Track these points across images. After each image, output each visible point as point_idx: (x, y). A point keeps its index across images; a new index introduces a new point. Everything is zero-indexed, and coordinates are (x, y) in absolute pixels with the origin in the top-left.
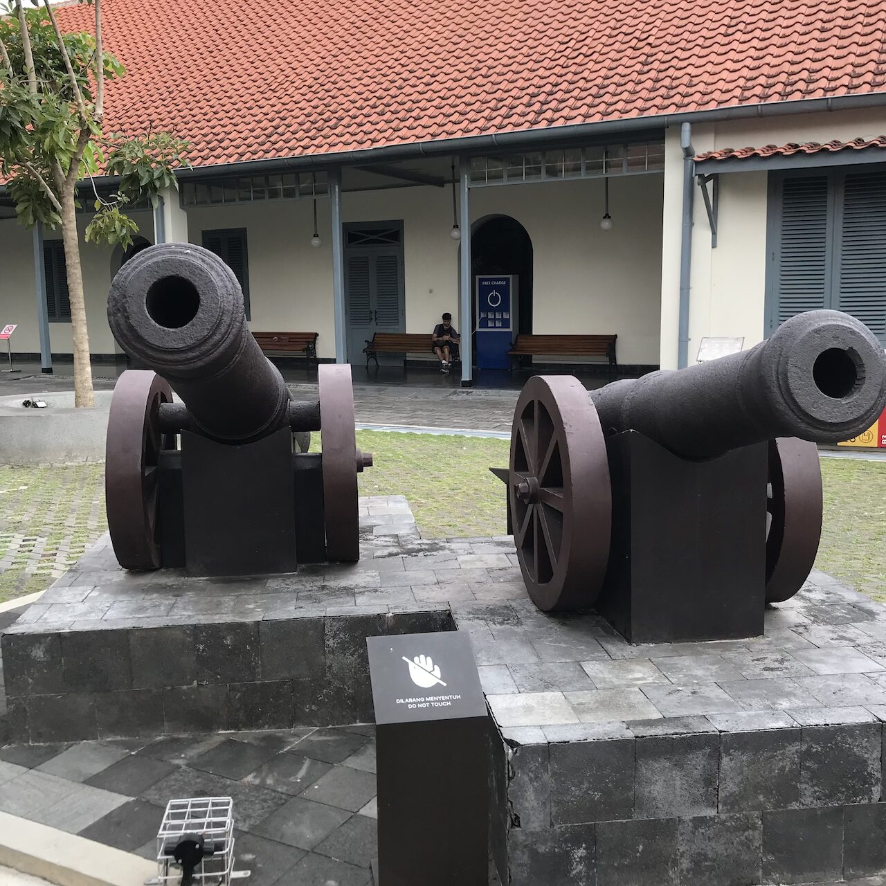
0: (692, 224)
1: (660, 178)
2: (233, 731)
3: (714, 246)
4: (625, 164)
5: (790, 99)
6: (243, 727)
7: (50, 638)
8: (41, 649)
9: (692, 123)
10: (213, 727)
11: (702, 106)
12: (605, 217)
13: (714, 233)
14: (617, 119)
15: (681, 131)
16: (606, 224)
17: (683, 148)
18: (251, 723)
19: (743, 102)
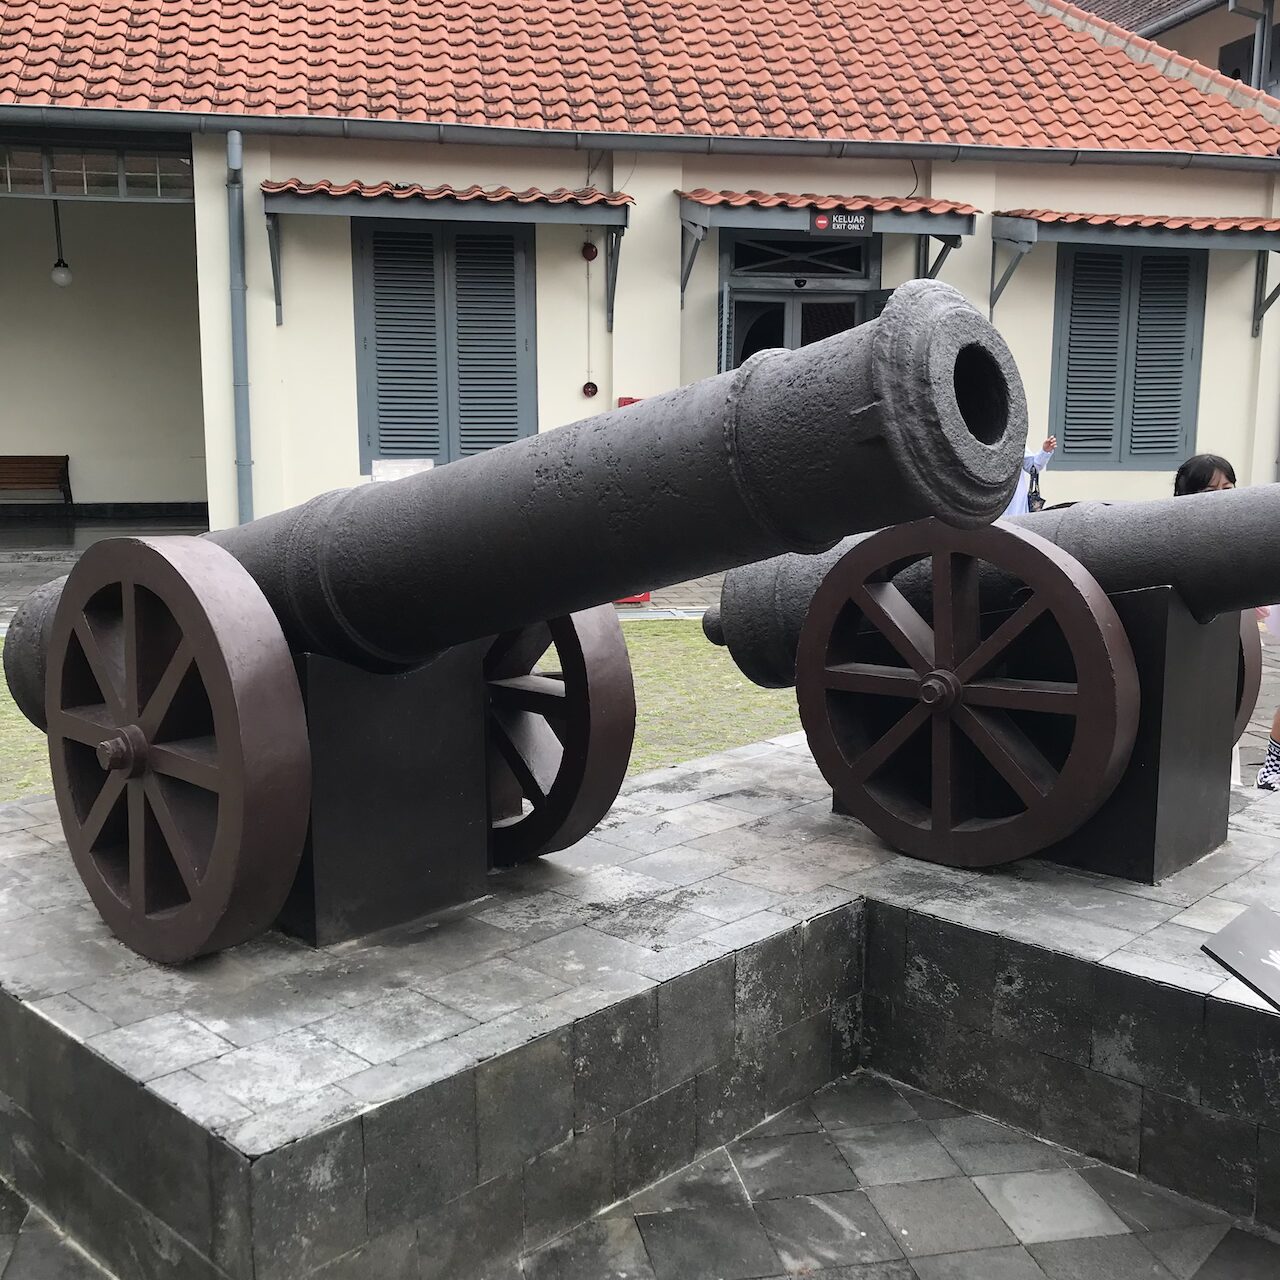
0: (245, 288)
1: (188, 213)
2: (618, 1203)
3: (279, 323)
4: (122, 182)
5: (381, 117)
6: (632, 1188)
7: (343, 1134)
8: (327, 1164)
9: (244, 132)
10: (592, 1207)
11: (252, 109)
12: (57, 265)
13: (279, 303)
14: (113, 108)
15: (227, 143)
16: (61, 277)
17: (229, 169)
18: (643, 1176)
19: (314, 112)
